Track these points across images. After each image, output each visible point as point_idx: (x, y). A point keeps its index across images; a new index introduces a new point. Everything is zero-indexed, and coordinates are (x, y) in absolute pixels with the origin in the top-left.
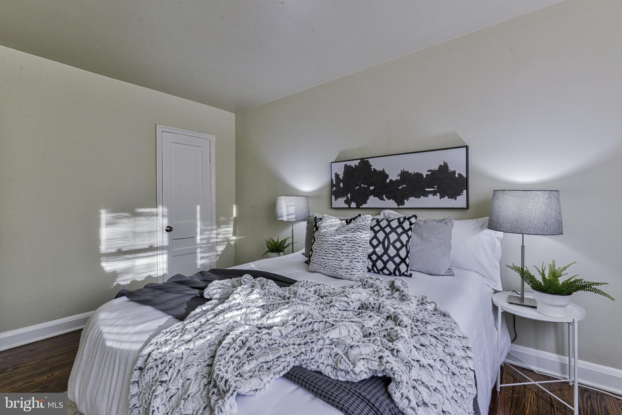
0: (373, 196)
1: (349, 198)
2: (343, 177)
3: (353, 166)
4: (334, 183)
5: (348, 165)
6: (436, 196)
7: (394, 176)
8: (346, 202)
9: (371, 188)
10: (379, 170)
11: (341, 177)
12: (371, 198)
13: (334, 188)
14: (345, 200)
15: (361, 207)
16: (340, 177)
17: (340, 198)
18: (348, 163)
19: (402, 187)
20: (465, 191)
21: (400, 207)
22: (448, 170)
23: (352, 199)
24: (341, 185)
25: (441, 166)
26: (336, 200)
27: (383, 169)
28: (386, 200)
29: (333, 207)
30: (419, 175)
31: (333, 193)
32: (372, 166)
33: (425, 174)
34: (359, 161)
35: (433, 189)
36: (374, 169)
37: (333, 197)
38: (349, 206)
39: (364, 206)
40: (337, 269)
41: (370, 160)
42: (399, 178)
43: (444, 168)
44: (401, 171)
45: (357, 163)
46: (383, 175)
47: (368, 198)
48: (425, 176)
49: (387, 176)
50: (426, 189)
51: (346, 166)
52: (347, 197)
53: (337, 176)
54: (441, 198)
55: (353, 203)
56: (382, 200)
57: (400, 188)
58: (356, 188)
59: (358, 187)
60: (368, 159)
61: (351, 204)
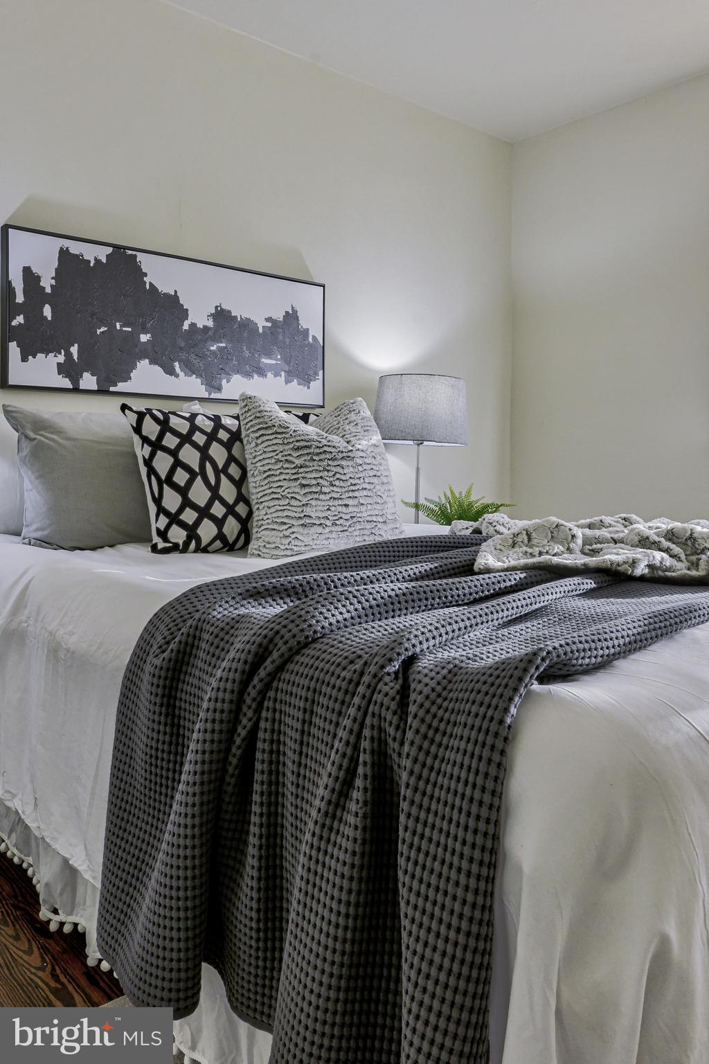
0: (147, 361)
1: (75, 357)
2: (52, 286)
3: (89, 262)
4: (20, 299)
5: (72, 251)
6: (278, 377)
7: (199, 315)
8: (61, 369)
9: (144, 338)
10: (165, 291)
11: (47, 283)
12: (143, 365)
13: (19, 319)
14: (59, 365)
15: (112, 389)
16: (41, 284)
17: (40, 356)
18: (75, 248)
19: (218, 347)
20: (321, 372)
21: (213, 396)
22: (299, 324)
23: (87, 363)
24: (48, 311)
25: (287, 313)
26: (24, 359)
27: (176, 292)
28: (182, 374)
29: (10, 383)
30: (247, 325)
31: (12, 334)
32: (146, 275)
33: (261, 324)
34: (110, 250)
35: (274, 362)
36: (150, 283)
37: (14, 349)
38: (75, 379)
39: (121, 387)
41: (141, 257)
42: (210, 324)
43: (292, 318)
44: (216, 307)
45: (103, 253)
46: (172, 306)
47: (134, 367)
48: (261, 330)
49: (184, 314)
50: (263, 360)
51: (64, 254)
52: (68, 355)
53: (29, 278)
54: (287, 382)
55: (86, 375)
56: (171, 375)
57: (213, 348)
58: (99, 332)
59: (104, 329)
60: (134, 253)
61: (81, 376)
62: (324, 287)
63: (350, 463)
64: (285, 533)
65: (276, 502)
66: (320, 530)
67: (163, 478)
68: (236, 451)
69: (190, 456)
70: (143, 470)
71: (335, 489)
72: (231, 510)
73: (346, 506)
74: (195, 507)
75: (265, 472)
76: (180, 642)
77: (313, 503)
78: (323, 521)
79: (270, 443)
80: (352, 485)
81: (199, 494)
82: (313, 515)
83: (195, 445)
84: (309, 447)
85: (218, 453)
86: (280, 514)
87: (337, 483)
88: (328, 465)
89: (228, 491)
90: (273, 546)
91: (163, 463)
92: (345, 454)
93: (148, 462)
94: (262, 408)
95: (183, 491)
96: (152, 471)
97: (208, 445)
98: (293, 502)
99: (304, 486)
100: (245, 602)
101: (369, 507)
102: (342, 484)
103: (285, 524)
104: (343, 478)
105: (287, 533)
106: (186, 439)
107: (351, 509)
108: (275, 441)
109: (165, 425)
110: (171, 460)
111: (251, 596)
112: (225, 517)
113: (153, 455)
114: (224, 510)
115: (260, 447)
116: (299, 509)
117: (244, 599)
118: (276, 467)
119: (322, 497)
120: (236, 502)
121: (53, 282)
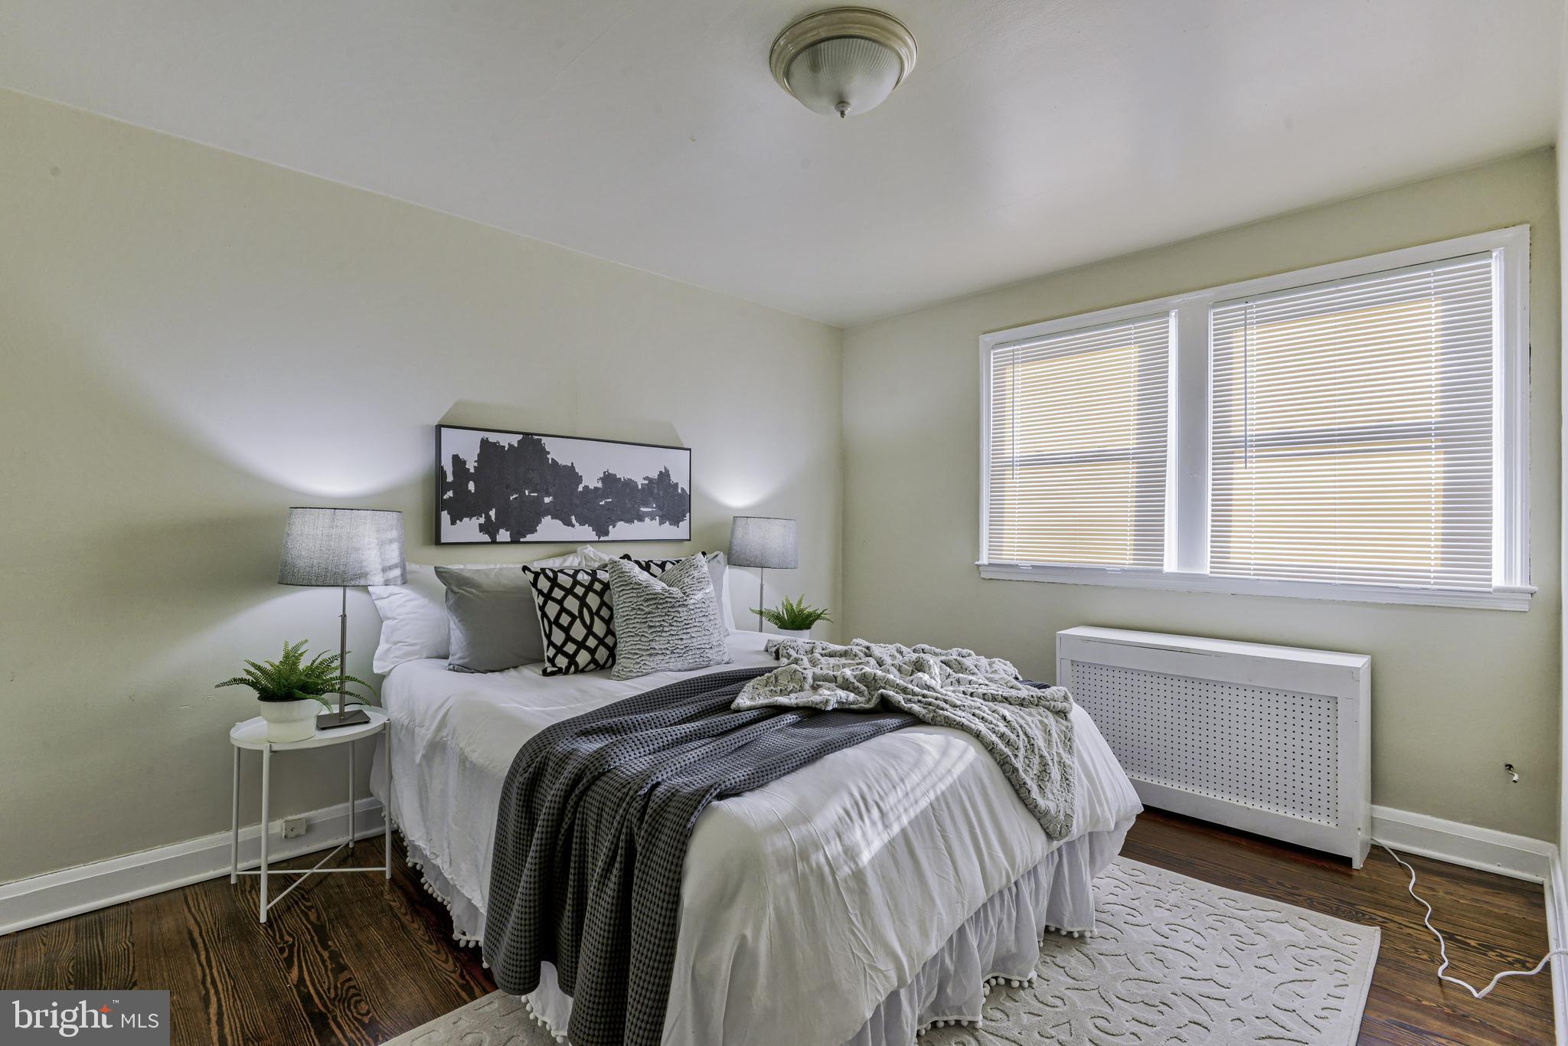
0: (550, 517)
1: (493, 518)
2: (475, 467)
3: (504, 447)
4: (450, 478)
5: (491, 440)
6: (654, 521)
7: (591, 480)
8: (483, 528)
9: (547, 500)
10: (564, 463)
11: (471, 466)
12: (547, 520)
13: (450, 494)
14: (480, 524)
15: (522, 540)
16: (467, 466)
17: (466, 520)
18: (493, 438)
19: (605, 502)
20: (688, 515)
21: (602, 539)
22: (670, 480)
23: (501, 523)
24: (471, 486)
25: (661, 472)
26: (453, 523)
27: (572, 463)
28: (577, 525)
29: (443, 541)
30: (629, 484)
31: (440, 505)
32: (549, 453)
33: (640, 482)
34: (520, 437)
35: (650, 510)
36: (552, 459)
37: (445, 516)
38: (493, 536)
39: (529, 538)
41: (544, 440)
42: (600, 485)
43: (664, 476)
44: (605, 472)
45: (515, 440)
46: (570, 475)
47: (539, 522)
48: (640, 487)
49: (579, 479)
50: (642, 509)
51: (485, 443)
52: (488, 517)
53: (457, 461)
54: (660, 524)
55: (502, 531)
56: (569, 526)
57: (602, 503)
58: (512, 498)
59: (516, 496)
60: (540, 437)
61: (498, 532)
62: (690, 450)
63: (685, 609)
64: (637, 660)
65: (632, 639)
66: (662, 657)
67: (552, 620)
68: (606, 598)
69: (572, 604)
70: (539, 613)
71: (673, 628)
72: (601, 641)
73: (682, 639)
74: (574, 641)
75: (624, 616)
76: (535, 767)
77: (657, 639)
78: (664, 651)
79: (629, 596)
80: (685, 624)
81: (578, 631)
82: (657, 647)
83: (576, 596)
84: (656, 599)
85: (593, 600)
86: (634, 647)
87: (675, 624)
88: (669, 611)
89: (599, 628)
90: (628, 670)
91: (552, 609)
92: (681, 603)
93: (542, 608)
94: (623, 570)
95: (566, 630)
96: (544, 615)
97: (585, 594)
98: (643, 639)
99: (651, 627)
100: (579, 738)
101: (699, 638)
102: (678, 624)
103: (637, 654)
104: (679, 620)
105: (638, 661)
106: (569, 592)
107: (685, 642)
108: (631, 595)
109: (554, 582)
110: (558, 607)
111: (583, 734)
112: (597, 647)
113: (545, 603)
114: (596, 642)
115: (621, 598)
116: (647, 644)
117: (578, 736)
118: (631, 614)
119: (664, 634)
120: (606, 636)
121: (476, 464)
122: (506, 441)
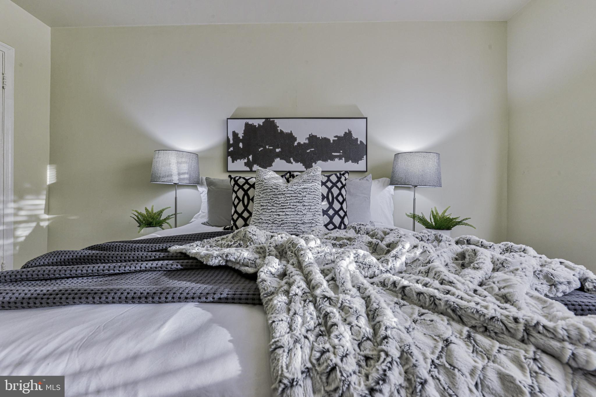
0: (279, 159)
1: (251, 159)
2: (242, 136)
3: (256, 126)
4: (231, 142)
5: (250, 123)
6: (341, 160)
7: (302, 139)
8: (246, 164)
9: (278, 150)
10: (286, 132)
11: (241, 136)
12: (277, 160)
13: (232, 149)
14: (245, 163)
16: (239, 136)
17: (238, 160)
18: (250, 122)
19: (310, 151)
20: (365, 157)
21: (308, 170)
22: (352, 137)
23: (255, 161)
24: (241, 145)
25: (346, 133)
26: (233, 162)
27: (291, 131)
28: (294, 162)
29: (228, 170)
30: (326, 140)
31: (229, 154)
32: (278, 127)
33: (332, 139)
34: (264, 120)
35: (339, 154)
36: (280, 130)
37: (230, 159)
38: (251, 168)
40: (299, 225)
41: (276, 121)
42: (307, 141)
43: (348, 134)
44: (310, 135)
45: (261, 122)
46: (291, 137)
47: (273, 161)
48: (332, 141)
49: (295, 139)
50: (333, 154)
51: (247, 125)
52: (248, 159)
53: (235, 134)
54: (345, 162)
55: (255, 166)
56: (289, 163)
57: (309, 151)
58: (260, 150)
59: (261, 149)
60: (274, 120)
61: (253, 166)
62: (366, 118)
121: (243, 135)
122: (256, 123)
